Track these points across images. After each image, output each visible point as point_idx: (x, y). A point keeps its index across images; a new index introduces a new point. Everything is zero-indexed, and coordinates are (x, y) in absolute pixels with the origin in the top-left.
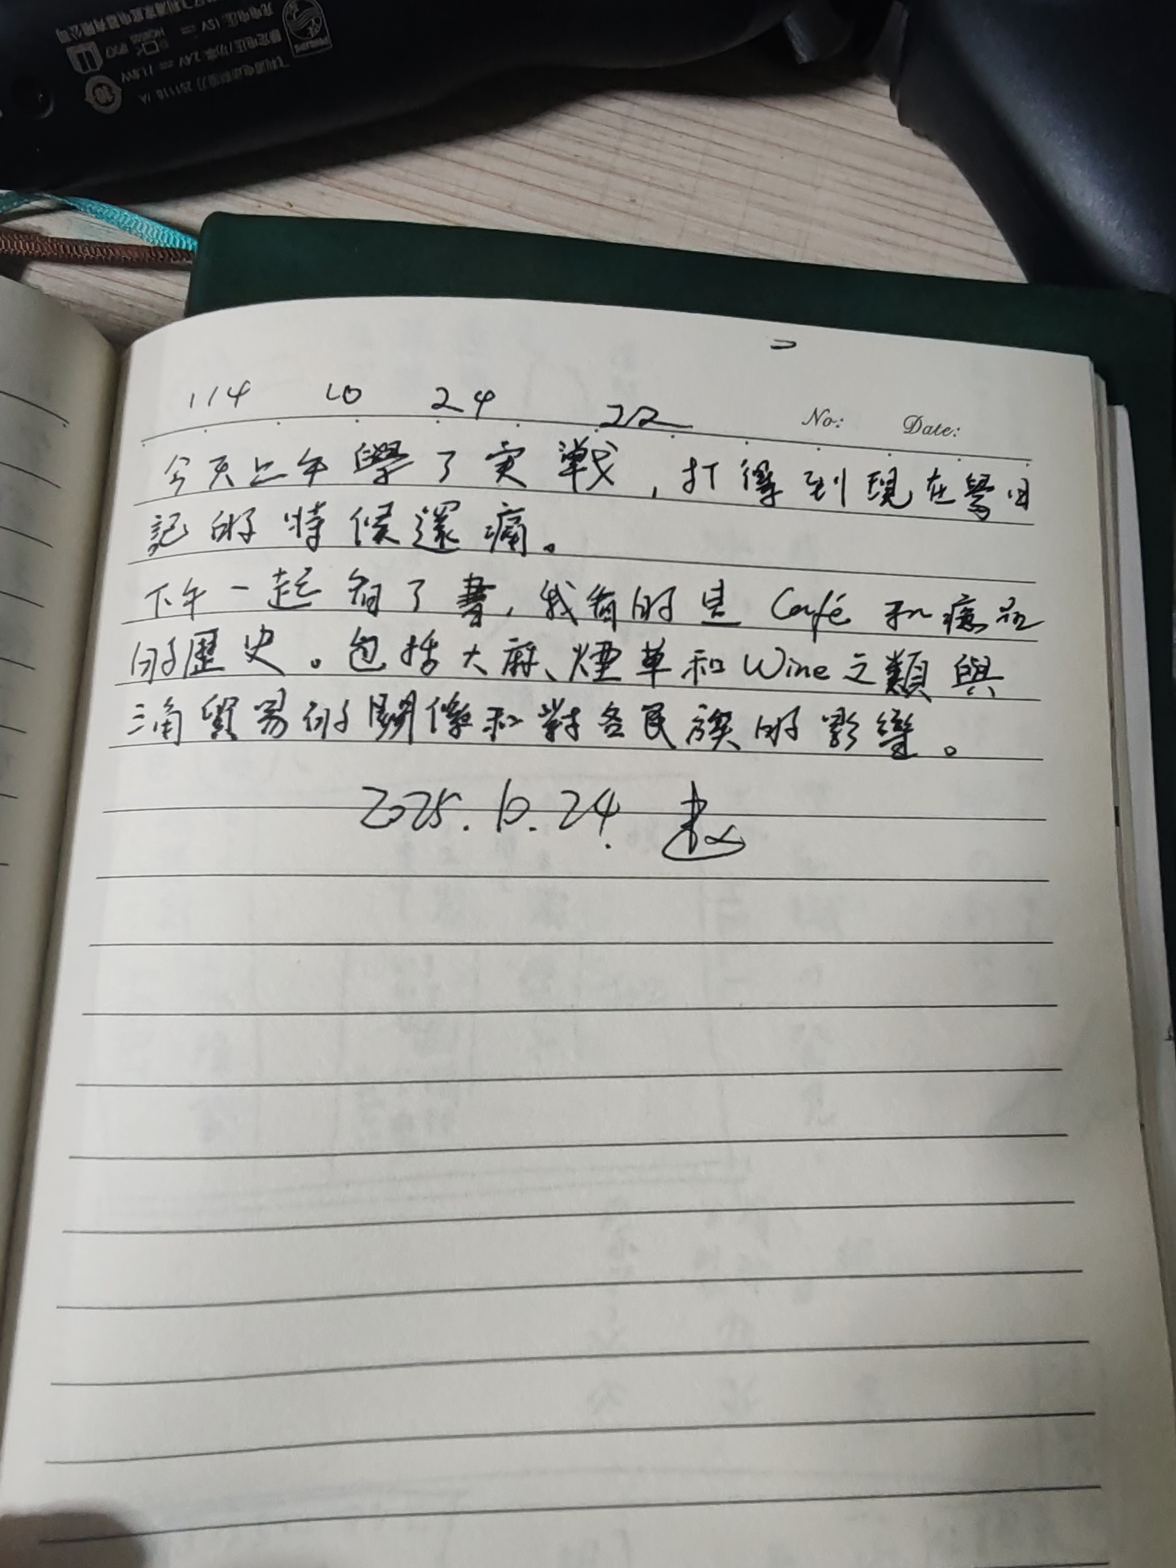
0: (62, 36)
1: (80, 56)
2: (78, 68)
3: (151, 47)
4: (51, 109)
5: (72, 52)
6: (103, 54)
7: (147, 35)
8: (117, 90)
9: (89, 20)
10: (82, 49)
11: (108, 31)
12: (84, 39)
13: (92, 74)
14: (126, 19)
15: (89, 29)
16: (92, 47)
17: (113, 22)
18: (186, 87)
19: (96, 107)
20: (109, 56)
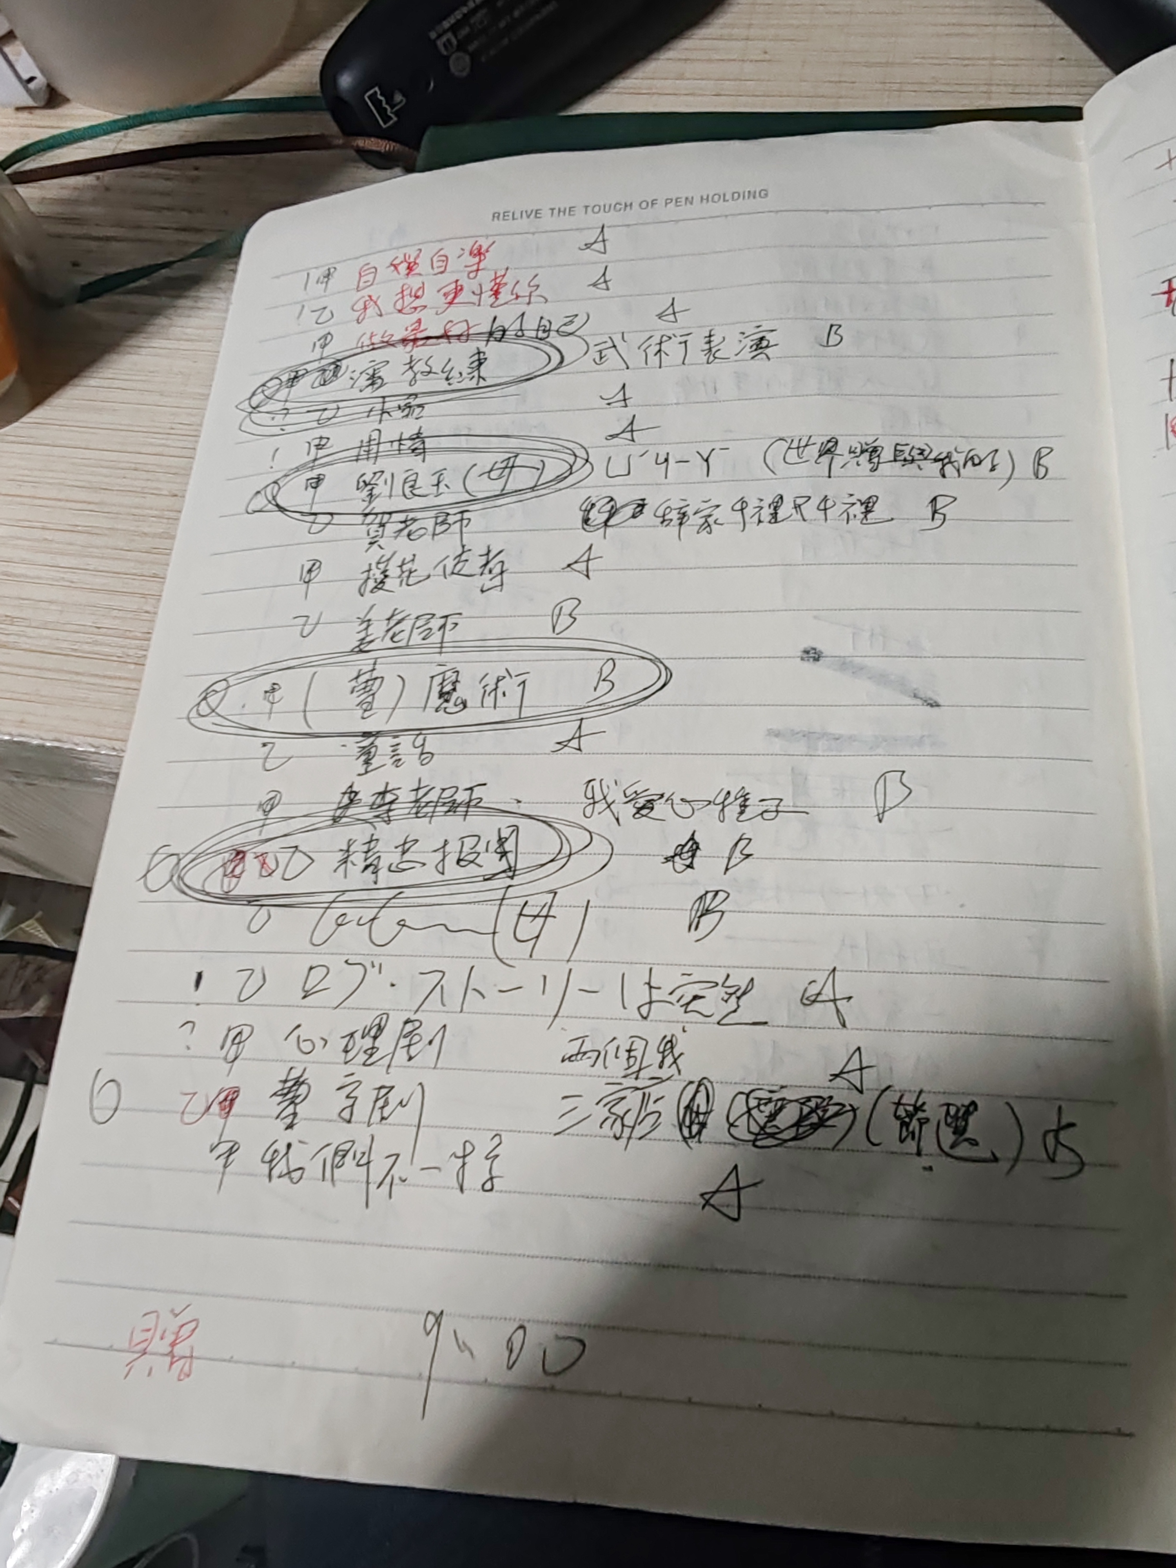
0: (433, 35)
1: (445, 45)
2: (444, 53)
3: (481, 22)
4: (432, 85)
5: (440, 43)
6: (456, 37)
7: (480, 15)
8: (467, 58)
9: (444, 19)
10: (444, 39)
11: (458, 21)
12: (445, 32)
13: (453, 53)
14: (465, 10)
15: (446, 24)
16: (449, 35)
17: (458, 15)
18: (506, 41)
19: (457, 74)
20: (460, 37)
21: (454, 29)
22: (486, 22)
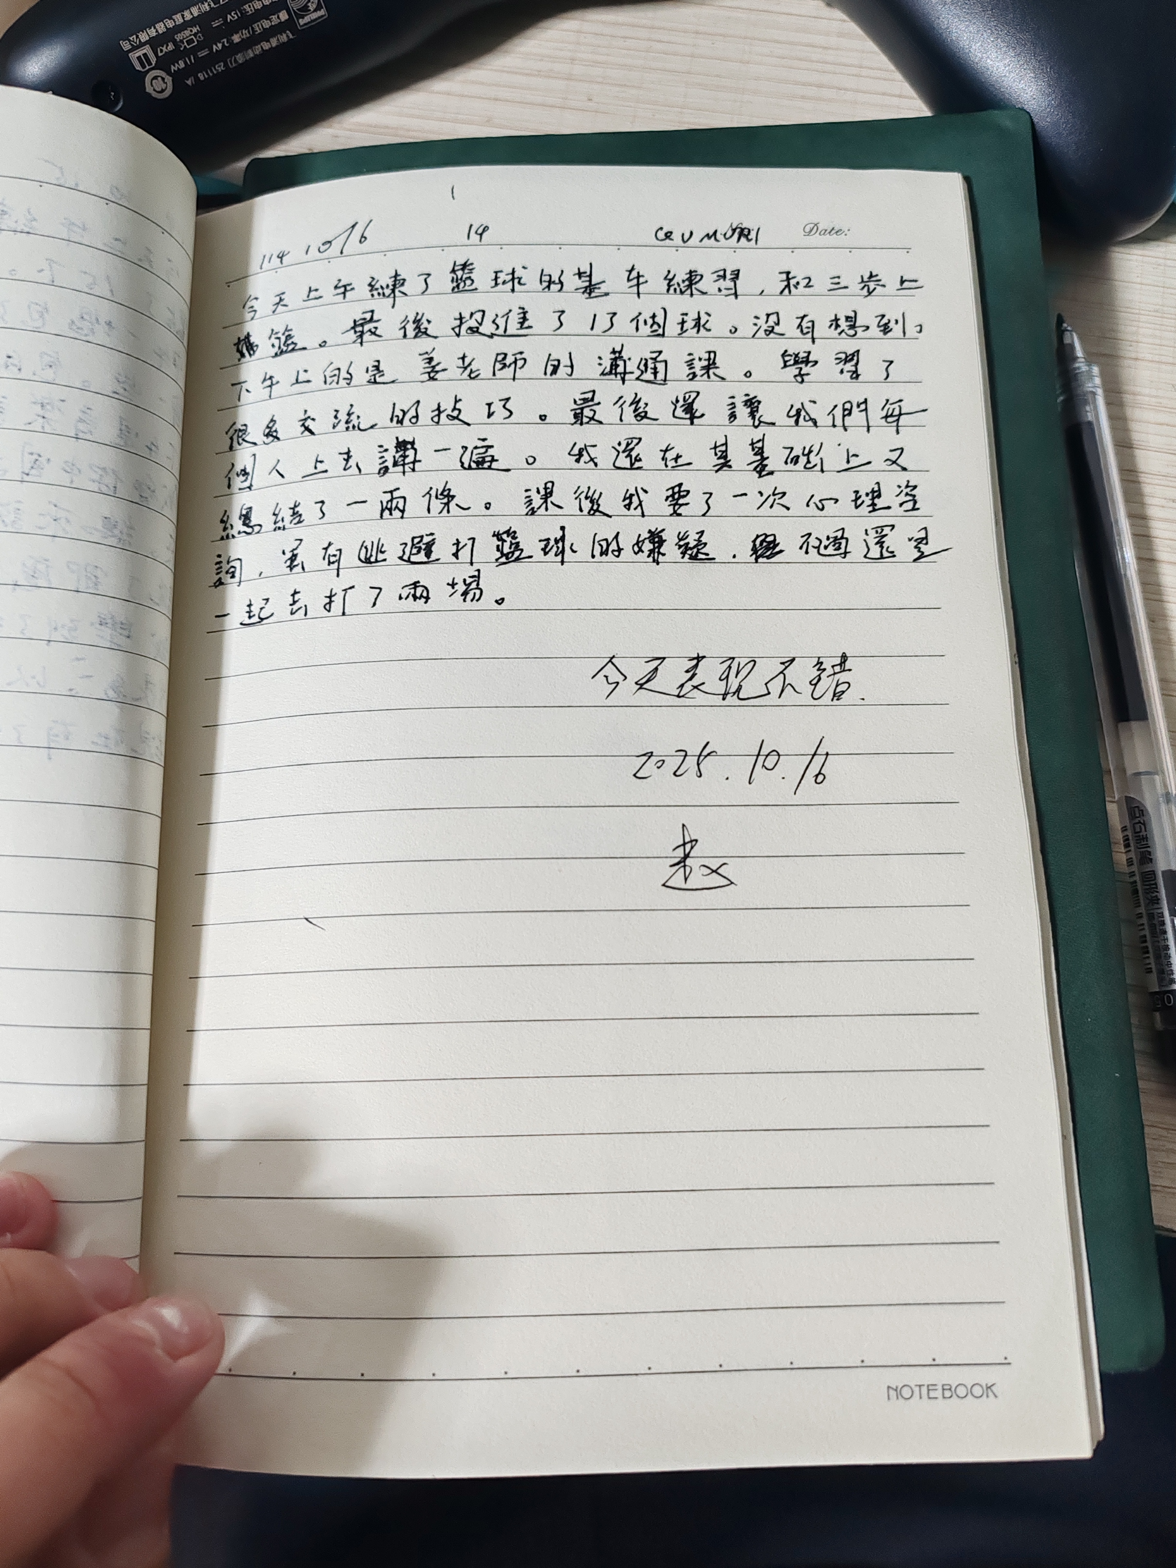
1: (139, 58)
2: (138, 67)
5: (134, 56)
6: (156, 53)
8: (169, 79)
9: (143, 29)
10: (139, 53)
13: (149, 70)
14: (170, 24)
15: (144, 37)
16: (147, 50)
17: (161, 28)
18: (220, 68)
19: (154, 94)
20: (160, 54)
21: (154, 43)
22: (196, 43)
